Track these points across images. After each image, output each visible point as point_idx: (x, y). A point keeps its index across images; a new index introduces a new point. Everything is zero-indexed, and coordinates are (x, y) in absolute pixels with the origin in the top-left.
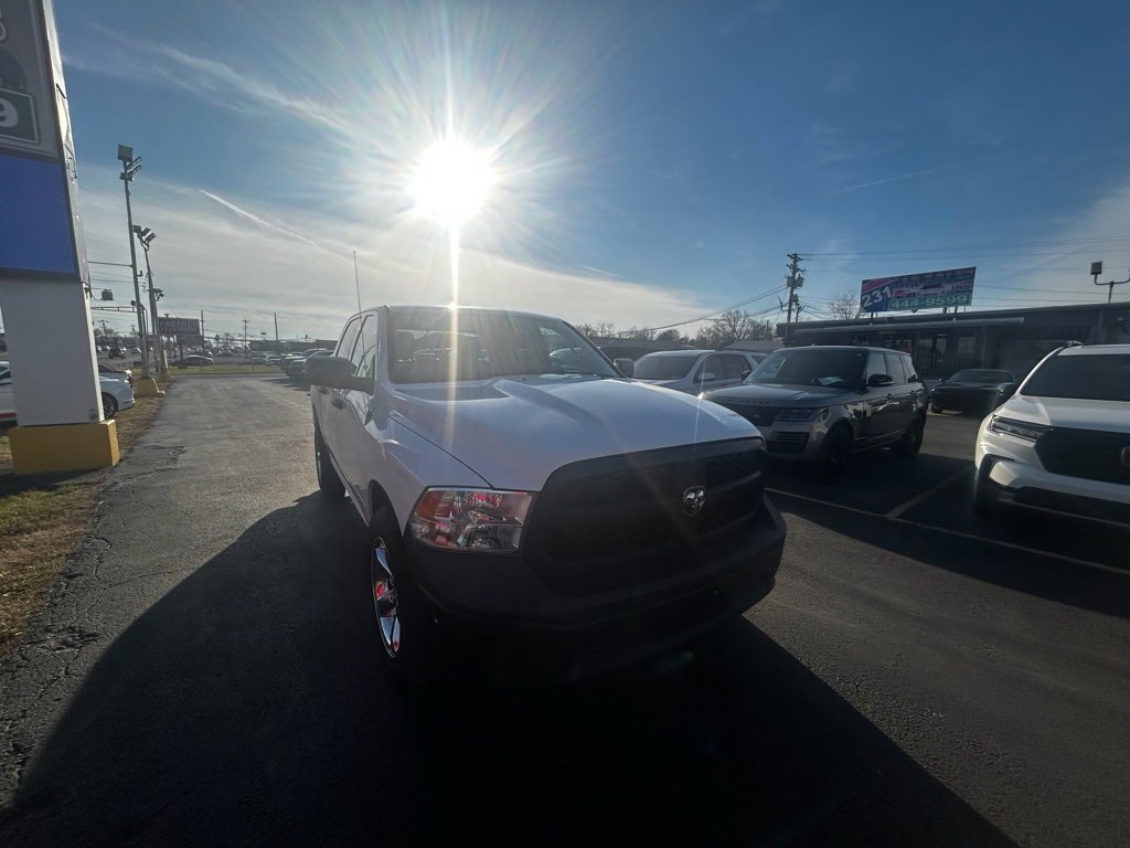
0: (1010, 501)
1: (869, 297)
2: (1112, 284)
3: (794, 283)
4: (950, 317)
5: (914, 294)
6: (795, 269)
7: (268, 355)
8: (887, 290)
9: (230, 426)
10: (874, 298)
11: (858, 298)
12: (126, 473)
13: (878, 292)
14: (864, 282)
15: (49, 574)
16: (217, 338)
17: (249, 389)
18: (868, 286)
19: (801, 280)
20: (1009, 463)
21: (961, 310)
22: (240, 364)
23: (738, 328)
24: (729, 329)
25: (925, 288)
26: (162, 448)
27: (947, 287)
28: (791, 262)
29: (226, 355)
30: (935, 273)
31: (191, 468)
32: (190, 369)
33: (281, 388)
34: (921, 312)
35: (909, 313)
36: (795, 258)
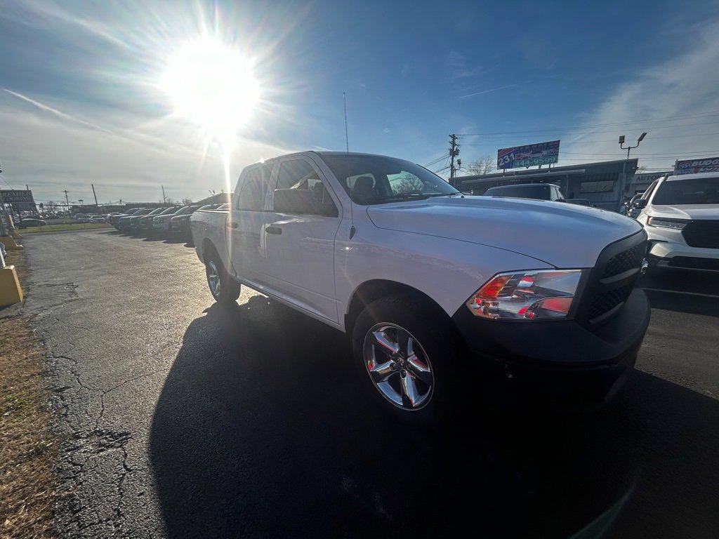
0: (667, 266)
1: (502, 160)
2: (629, 148)
3: (454, 153)
4: (545, 171)
5: (527, 157)
6: (454, 145)
7: (91, 217)
8: (512, 155)
9: (99, 266)
10: (505, 160)
11: (495, 161)
12: (39, 306)
13: (507, 156)
14: (499, 151)
15: (36, 391)
16: (41, 205)
17: (91, 239)
18: (502, 153)
19: (457, 151)
20: (663, 244)
21: (552, 166)
22: (71, 223)
23: (415, 184)
24: (410, 185)
25: (533, 153)
26: (54, 285)
27: (545, 153)
28: (451, 140)
29: (53, 217)
30: (538, 145)
31: (93, 298)
32: (30, 229)
33: (116, 237)
34: (531, 168)
35: (524, 169)
36: (454, 137)
